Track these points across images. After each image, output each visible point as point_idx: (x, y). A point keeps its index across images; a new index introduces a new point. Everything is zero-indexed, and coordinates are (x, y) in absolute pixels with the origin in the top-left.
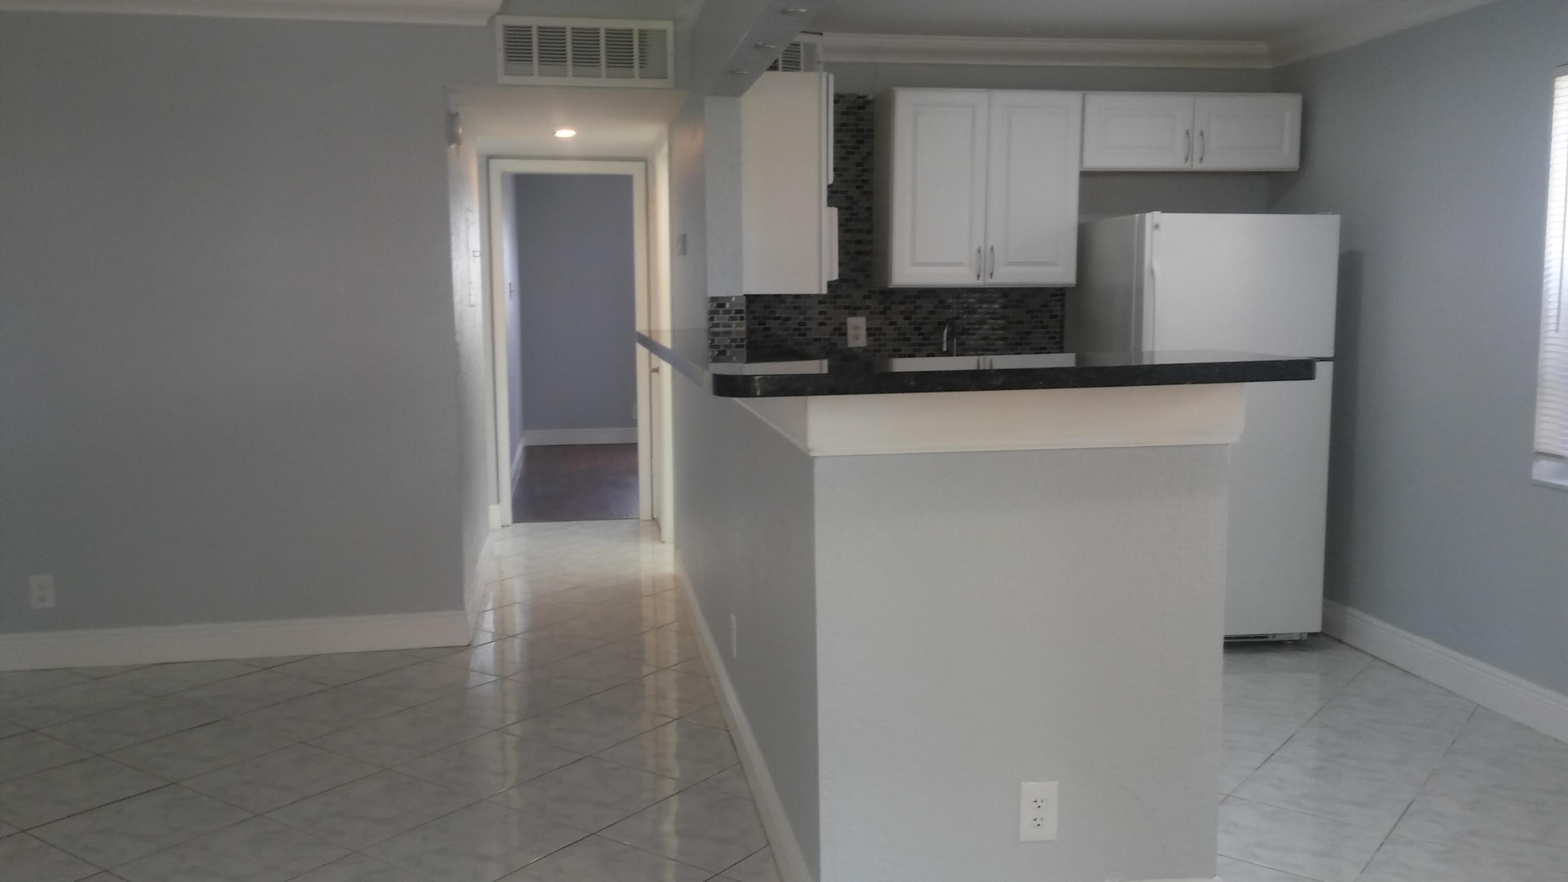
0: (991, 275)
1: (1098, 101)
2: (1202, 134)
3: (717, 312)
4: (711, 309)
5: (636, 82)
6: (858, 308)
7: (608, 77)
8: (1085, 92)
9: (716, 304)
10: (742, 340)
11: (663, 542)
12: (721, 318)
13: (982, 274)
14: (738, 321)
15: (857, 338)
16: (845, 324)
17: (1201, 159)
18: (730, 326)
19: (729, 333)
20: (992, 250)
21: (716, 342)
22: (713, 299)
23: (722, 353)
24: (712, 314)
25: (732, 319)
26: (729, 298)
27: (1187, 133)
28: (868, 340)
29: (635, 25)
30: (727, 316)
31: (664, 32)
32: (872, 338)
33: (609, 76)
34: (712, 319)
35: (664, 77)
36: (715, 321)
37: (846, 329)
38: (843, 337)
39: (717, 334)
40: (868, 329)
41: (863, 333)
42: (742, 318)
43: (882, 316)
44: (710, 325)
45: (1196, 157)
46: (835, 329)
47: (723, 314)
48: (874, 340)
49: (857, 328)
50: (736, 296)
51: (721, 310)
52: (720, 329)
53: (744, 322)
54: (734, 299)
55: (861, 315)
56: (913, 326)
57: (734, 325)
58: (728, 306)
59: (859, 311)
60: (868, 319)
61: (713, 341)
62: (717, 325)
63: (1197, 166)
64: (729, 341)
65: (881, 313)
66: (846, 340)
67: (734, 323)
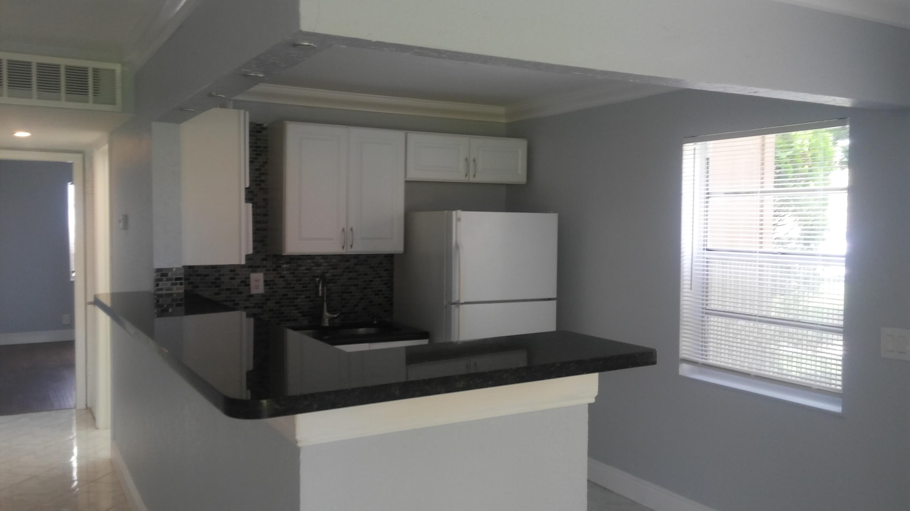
0: (351, 246)
1: (415, 137)
2: (474, 160)
3: (161, 280)
4: (157, 278)
5: (90, 106)
6: (258, 267)
7: (66, 100)
8: (407, 131)
9: (160, 274)
10: (181, 300)
11: (97, 428)
12: (165, 284)
13: (345, 246)
14: (178, 286)
15: (257, 287)
16: (248, 278)
17: (474, 176)
18: (171, 290)
19: (171, 295)
20: (352, 230)
21: (160, 302)
22: (158, 270)
23: (166, 310)
24: (157, 281)
25: (173, 284)
26: (171, 269)
27: (466, 160)
28: (265, 289)
29: (91, 65)
30: (169, 282)
31: (113, 71)
32: (267, 287)
33: (68, 100)
34: (157, 285)
35: (113, 102)
36: (160, 287)
37: (249, 281)
38: (247, 287)
39: (161, 296)
40: (265, 281)
41: (261, 284)
42: (181, 284)
43: (275, 272)
44: (156, 289)
45: (471, 174)
46: (242, 282)
47: (166, 281)
48: (270, 289)
49: (257, 281)
50: (176, 268)
51: (164, 278)
52: (164, 292)
53: (182, 286)
54: (174, 270)
55: (260, 272)
56: (296, 279)
57: (175, 289)
58: (170, 274)
59: (258, 269)
60: (265, 275)
61: (158, 301)
62: (161, 289)
63: (472, 180)
64: (170, 301)
65: (274, 270)
66: (249, 289)
67: (175, 287)
